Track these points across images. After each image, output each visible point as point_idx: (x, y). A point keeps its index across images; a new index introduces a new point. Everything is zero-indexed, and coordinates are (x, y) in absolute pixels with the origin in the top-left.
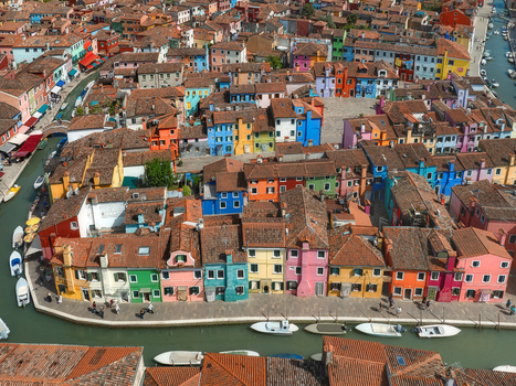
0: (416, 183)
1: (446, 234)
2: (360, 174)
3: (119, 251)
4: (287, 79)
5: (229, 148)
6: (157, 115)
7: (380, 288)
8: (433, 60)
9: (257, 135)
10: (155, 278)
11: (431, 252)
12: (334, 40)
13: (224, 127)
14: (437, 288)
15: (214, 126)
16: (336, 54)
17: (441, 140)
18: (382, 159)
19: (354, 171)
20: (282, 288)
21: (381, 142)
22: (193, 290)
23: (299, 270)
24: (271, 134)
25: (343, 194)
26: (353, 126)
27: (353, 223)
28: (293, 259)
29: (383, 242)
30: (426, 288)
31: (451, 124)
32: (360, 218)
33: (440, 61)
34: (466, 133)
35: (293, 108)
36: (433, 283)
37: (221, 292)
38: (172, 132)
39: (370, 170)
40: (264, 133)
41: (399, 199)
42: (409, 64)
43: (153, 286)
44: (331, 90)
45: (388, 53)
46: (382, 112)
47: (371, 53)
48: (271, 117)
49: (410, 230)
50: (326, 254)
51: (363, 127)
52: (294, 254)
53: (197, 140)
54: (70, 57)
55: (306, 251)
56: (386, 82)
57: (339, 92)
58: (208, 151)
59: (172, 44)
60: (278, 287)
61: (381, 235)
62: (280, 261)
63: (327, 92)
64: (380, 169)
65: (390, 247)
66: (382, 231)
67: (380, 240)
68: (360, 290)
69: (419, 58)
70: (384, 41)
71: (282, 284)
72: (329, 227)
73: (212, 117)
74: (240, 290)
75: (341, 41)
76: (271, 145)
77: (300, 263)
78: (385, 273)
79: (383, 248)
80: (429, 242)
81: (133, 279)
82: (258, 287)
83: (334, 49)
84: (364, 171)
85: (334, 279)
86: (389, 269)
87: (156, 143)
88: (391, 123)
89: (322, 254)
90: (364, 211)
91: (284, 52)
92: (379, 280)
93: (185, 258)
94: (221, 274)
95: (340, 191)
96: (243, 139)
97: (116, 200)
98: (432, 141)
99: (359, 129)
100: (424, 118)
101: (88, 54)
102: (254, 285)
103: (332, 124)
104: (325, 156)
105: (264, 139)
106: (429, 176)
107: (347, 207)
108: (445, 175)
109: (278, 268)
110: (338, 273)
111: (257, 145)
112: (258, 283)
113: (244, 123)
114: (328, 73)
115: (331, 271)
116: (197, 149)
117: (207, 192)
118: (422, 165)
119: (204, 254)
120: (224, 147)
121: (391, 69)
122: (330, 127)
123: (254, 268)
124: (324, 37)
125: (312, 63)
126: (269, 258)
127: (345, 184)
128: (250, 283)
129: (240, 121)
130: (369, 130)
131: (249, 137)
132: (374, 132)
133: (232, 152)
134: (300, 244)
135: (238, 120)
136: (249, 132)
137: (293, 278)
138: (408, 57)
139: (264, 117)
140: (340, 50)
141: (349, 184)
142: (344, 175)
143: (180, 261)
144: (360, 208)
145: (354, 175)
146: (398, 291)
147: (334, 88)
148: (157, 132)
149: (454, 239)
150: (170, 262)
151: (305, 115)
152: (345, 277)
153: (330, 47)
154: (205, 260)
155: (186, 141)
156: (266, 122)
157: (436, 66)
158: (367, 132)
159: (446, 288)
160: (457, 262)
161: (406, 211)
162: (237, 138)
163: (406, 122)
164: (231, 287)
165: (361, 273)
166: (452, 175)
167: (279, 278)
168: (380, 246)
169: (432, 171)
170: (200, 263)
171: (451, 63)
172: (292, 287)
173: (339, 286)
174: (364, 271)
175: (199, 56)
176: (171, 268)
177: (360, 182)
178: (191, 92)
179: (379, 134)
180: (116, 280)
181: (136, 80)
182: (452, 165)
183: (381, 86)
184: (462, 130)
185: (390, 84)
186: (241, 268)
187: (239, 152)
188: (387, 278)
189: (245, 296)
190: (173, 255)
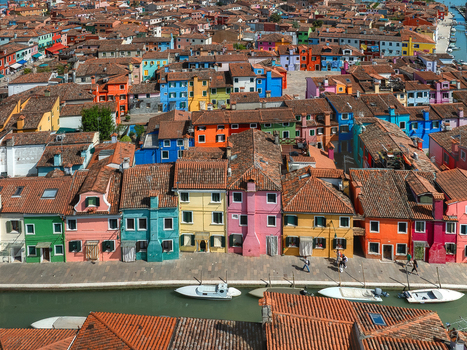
0: (387, 129)
1: (428, 176)
2: (323, 122)
3: (18, 193)
4: (249, 54)
5: (183, 104)
6: (107, 75)
7: (350, 244)
8: (398, 45)
9: (214, 91)
10: (58, 228)
11: (411, 196)
12: (298, 34)
13: (178, 84)
14: (424, 243)
15: (168, 83)
17: (411, 95)
18: (347, 107)
19: (317, 120)
20: (223, 245)
22: (107, 246)
23: (244, 220)
24: (228, 91)
26: (316, 81)
27: (313, 166)
28: (237, 205)
29: (351, 184)
30: (411, 244)
31: (421, 82)
32: (321, 162)
33: (405, 45)
34: (439, 89)
35: (253, 69)
36: (419, 237)
37: (142, 248)
38: (122, 87)
39: (334, 117)
40: (221, 89)
41: (368, 144)
42: (374, 49)
43: (54, 240)
44: (295, 65)
45: (352, 41)
46: (347, 73)
48: (229, 77)
49: (382, 172)
50: (278, 199)
51: (327, 82)
52: (238, 198)
53: (148, 96)
54: (36, 43)
55: (252, 193)
56: (351, 59)
57: (304, 67)
58: (160, 107)
59: (139, 36)
60: (217, 243)
61: (347, 177)
62: (220, 207)
63: (292, 66)
64: (345, 116)
65: (359, 191)
66: (348, 173)
67: (347, 184)
68: (324, 246)
69: (384, 44)
70: (348, 33)
71: (223, 239)
72: (284, 167)
73: (166, 77)
74: (167, 246)
76: (228, 101)
77: (245, 210)
78: (356, 224)
79: (351, 193)
80: (407, 185)
81: (31, 229)
82: (193, 243)
83: (300, 40)
84: (328, 118)
85: (290, 231)
86: (359, 218)
87: (104, 98)
88: (357, 81)
89: (272, 198)
90: (328, 156)
92: (348, 233)
93: (97, 202)
94: (143, 223)
96: (198, 96)
97: (35, 143)
98: (402, 96)
99: (323, 83)
100: (392, 77)
101: (56, 44)
102: (187, 240)
104: (284, 105)
105: (222, 96)
106: (402, 125)
107: (306, 150)
108: (420, 126)
109: (217, 217)
110: (296, 223)
111: (214, 101)
112: (193, 237)
113: (199, 81)
114: (292, 52)
115: (285, 220)
116: (149, 105)
117: (148, 142)
118: (393, 113)
119: (124, 198)
120: (178, 104)
123: (188, 217)
126: (206, 204)
127: (306, 132)
128: (182, 237)
129: (196, 79)
130: (333, 85)
131: (205, 93)
132: (338, 87)
133: (186, 109)
134: (244, 185)
135: (193, 78)
136: (206, 88)
137: (237, 231)
138: (373, 43)
139: (222, 78)
141: (312, 133)
142: (304, 123)
143: (91, 206)
144: (322, 153)
145: (317, 124)
146: (374, 247)
147: (298, 63)
148: (106, 88)
149: (439, 181)
150: (78, 207)
151: (265, 75)
152: (305, 230)
154: (123, 205)
155: (136, 96)
156: (223, 81)
157: (402, 49)
158: (330, 86)
159: (436, 244)
160: (446, 208)
161: (377, 155)
162: (192, 94)
163: (372, 80)
164: (156, 241)
165: (324, 223)
166: (428, 124)
167: (218, 230)
168: (347, 191)
169: (405, 119)
170: (117, 208)
171: (416, 46)
172: (236, 243)
173: (297, 241)
174: (328, 221)
175: (164, 42)
176: (79, 214)
177: (323, 131)
178: (149, 62)
179: (344, 88)
180: (8, 231)
181: (96, 56)
182: (427, 114)
184: (434, 87)
185: (355, 61)
186: (168, 215)
187: (194, 108)
188: (359, 231)
189: (175, 255)
190: (83, 197)
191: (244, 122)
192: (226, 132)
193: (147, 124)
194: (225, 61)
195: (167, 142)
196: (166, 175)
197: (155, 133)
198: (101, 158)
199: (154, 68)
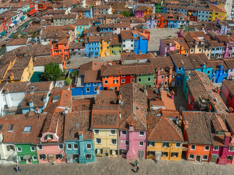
0: (202, 78)
1: (222, 116)
2: (168, 72)
3: (11, 129)
4: (131, 21)
5: (97, 54)
6: (58, 38)
7: (180, 155)
8: (207, 13)
9: (112, 46)
10: (33, 149)
12: (156, 4)
13: (94, 43)
14: (217, 155)
15: (89, 43)
16: (157, 10)
17: (213, 49)
18: (181, 63)
19: (165, 70)
20: (117, 154)
21: (181, 51)
22: (59, 156)
23: (127, 143)
24: (120, 46)
25: (158, 83)
26: (165, 43)
27: (164, 108)
28: (123, 136)
29: (182, 123)
30: (210, 155)
31: (219, 42)
32: (168, 103)
33: (211, 13)
34: (228, 46)
35: (133, 35)
36: (215, 152)
37: (76, 157)
38: (65, 45)
39: (174, 69)
40: (116, 46)
41: (191, 89)
42: (195, 15)
43: (32, 154)
44: (154, 25)
45: (184, 10)
46: (181, 37)
47: (175, 10)
48: (120, 39)
49: (199, 114)
50: (145, 134)
51: (171, 44)
52: (124, 132)
53: (79, 49)
54: (21, 11)
55: (131, 132)
56: (183, 22)
57: (159, 26)
58: (86, 55)
59: (74, 6)
60: (114, 153)
61: (181, 119)
62: (115, 136)
63: (152, 26)
64: (180, 69)
65: (186, 127)
66: (181, 115)
67: (180, 121)
68: (167, 156)
69: (200, 12)
70: (182, 5)
71: (117, 151)
72: (149, 110)
73: (88, 39)
74: (88, 156)
75: (160, 5)
76: (120, 52)
77: (128, 138)
78: (184, 146)
79: (182, 127)
80: (211, 122)
81: (19, 149)
82: (101, 153)
83: (157, 8)
84: (171, 70)
85: (150, 148)
86: (186, 143)
87: (56, 51)
88: (186, 42)
89: (142, 133)
90: (170, 97)
91: (131, 9)
92: (180, 149)
93: (52, 137)
94: (76, 146)
95: (157, 81)
96: (105, 49)
97: (21, 91)
98: (209, 50)
99: (169, 45)
100: (204, 39)
101: (32, 10)
102: (99, 151)
103: (155, 40)
104: (148, 61)
105: (117, 49)
106: (209, 72)
107: (160, 95)
108: (218, 72)
109: (114, 141)
110: (153, 145)
111: (113, 52)
112: (102, 150)
113: (105, 41)
114: (152, 19)
115: (148, 143)
116: (80, 54)
117: (79, 83)
118: (205, 67)
119: (65, 133)
120: (94, 53)
121: (186, 16)
122: (153, 41)
123: (99, 141)
124: (152, 3)
125: (145, 14)
126: (108, 135)
127: (160, 77)
128: (96, 150)
129: (103, 41)
130: (174, 45)
131: (108, 48)
132: (176, 46)
133: (99, 56)
134: (127, 126)
135: (102, 40)
136: (108, 45)
137: (124, 148)
138: (194, 12)
139: (116, 39)
140: (160, 8)
141: (162, 77)
142: (159, 72)
143: (49, 138)
144: (168, 96)
145: (165, 73)
146: (192, 156)
147: (156, 24)
148: (57, 46)
149: (228, 120)
150: (42, 139)
151: (139, 38)
152: (158, 148)
153: (154, 8)
154: (65, 137)
155: (73, 50)
156: (118, 41)
157: (209, 15)
158: (173, 46)
159: (223, 156)
160: (231, 139)
161: (196, 98)
162: (101, 48)
163: (194, 41)
164: (83, 155)
165: (168, 145)
166: (221, 72)
167: (114, 147)
168: (180, 125)
169: (210, 69)
170: (62, 139)
171: (217, 14)
172: (124, 153)
173: (153, 153)
174: (170, 144)
175: (87, 11)
176: (43, 143)
177: (168, 76)
178: (79, 27)
179: (179, 47)
180: (8, 150)
181: (52, 22)
182: (222, 67)
183: (181, 24)
184: (225, 44)
185: (185, 23)
186: (89, 143)
187: (103, 55)
188: (185, 149)
189: (93, 160)
190: (44, 135)
191: (128, 74)
192: (119, 78)
193: (79, 68)
194: (118, 27)
195: (89, 84)
196: (87, 117)
197: (83, 77)
198: (54, 101)
199: (82, 30)
